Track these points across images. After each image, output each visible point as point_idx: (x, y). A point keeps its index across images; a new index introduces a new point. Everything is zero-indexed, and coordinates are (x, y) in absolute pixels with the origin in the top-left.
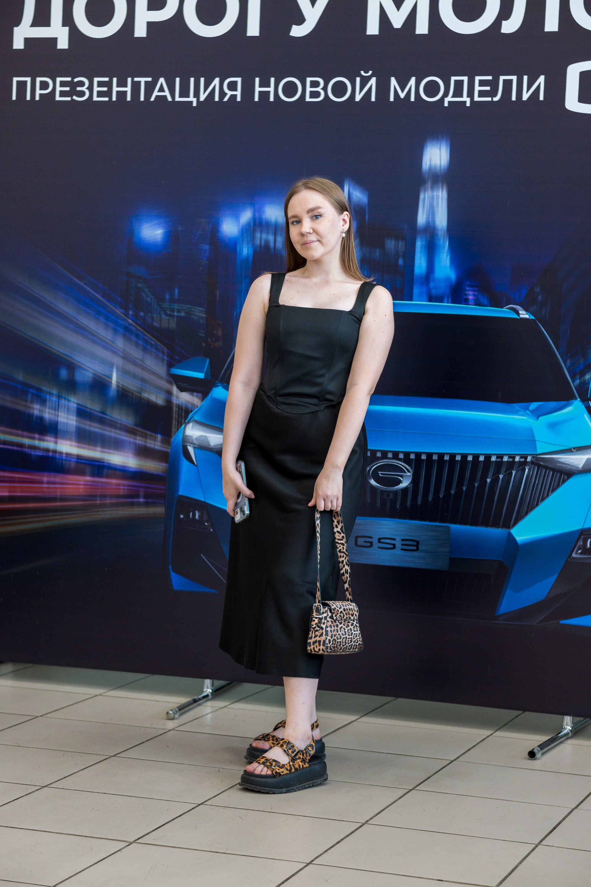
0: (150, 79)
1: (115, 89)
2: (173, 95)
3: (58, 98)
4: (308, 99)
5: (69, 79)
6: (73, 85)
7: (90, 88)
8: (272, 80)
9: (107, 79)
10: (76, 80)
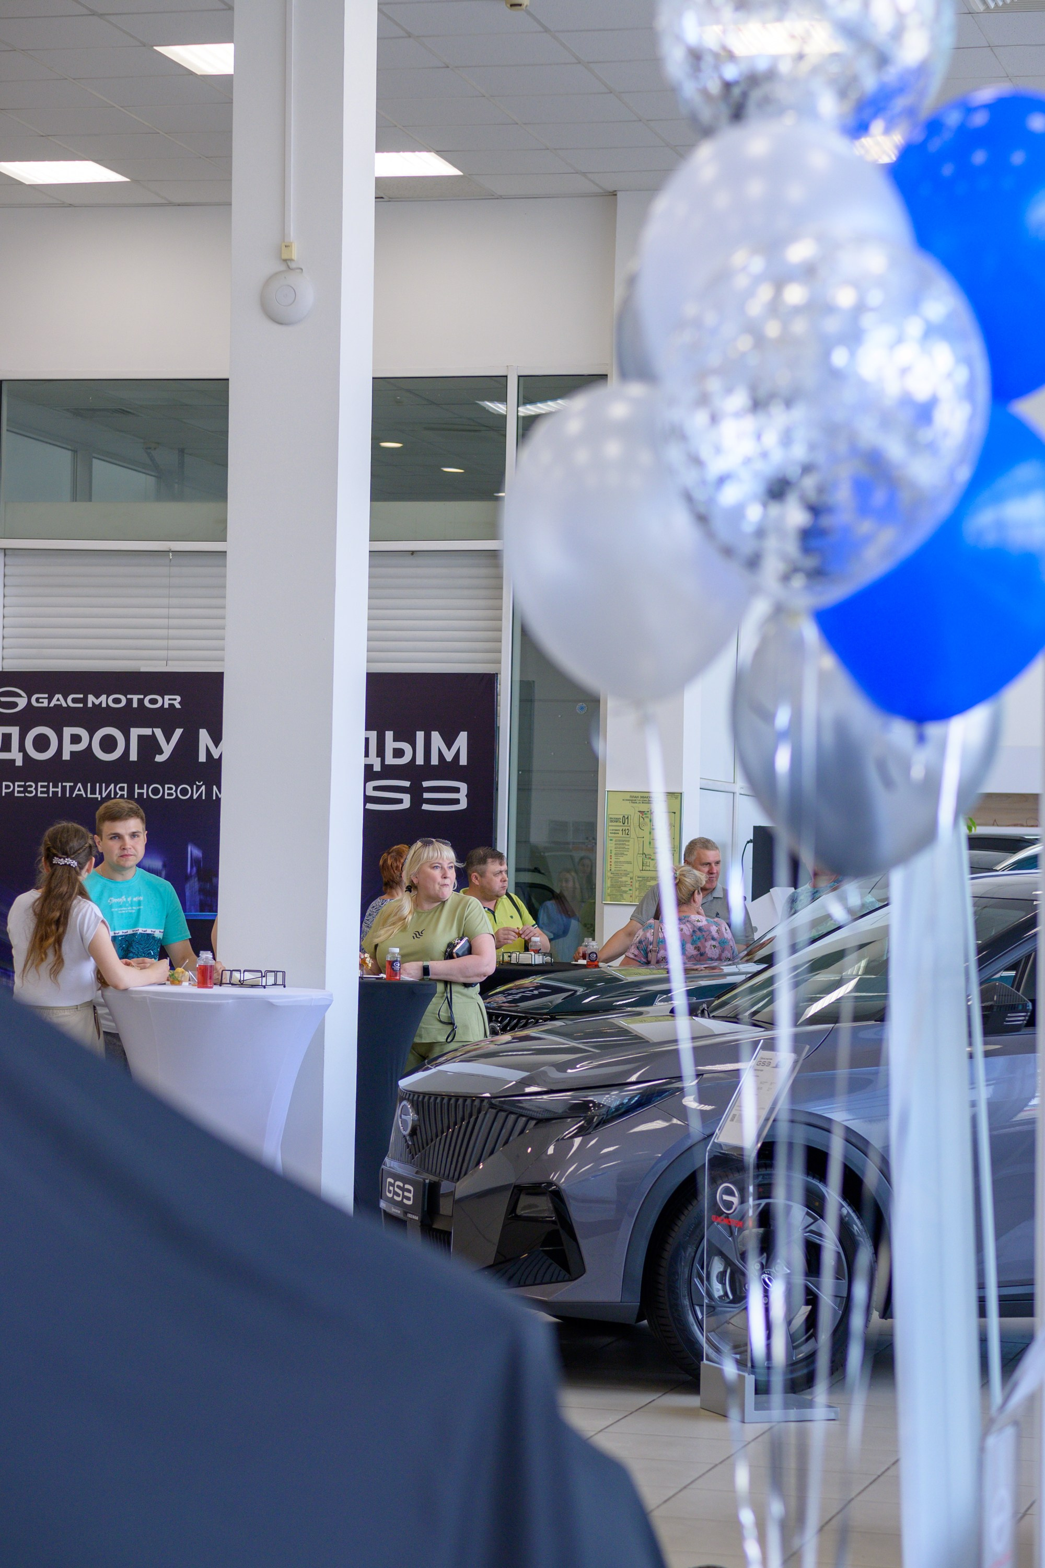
0: (72, 784)
1: (51, 789)
2: (86, 794)
3: (16, 794)
4: (166, 797)
5: (23, 783)
6: (25, 787)
7: (36, 789)
8: (145, 786)
9: (46, 784)
10: (27, 784)
